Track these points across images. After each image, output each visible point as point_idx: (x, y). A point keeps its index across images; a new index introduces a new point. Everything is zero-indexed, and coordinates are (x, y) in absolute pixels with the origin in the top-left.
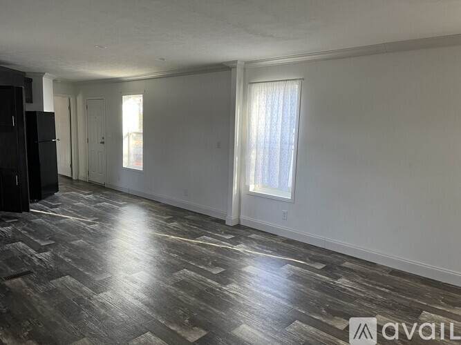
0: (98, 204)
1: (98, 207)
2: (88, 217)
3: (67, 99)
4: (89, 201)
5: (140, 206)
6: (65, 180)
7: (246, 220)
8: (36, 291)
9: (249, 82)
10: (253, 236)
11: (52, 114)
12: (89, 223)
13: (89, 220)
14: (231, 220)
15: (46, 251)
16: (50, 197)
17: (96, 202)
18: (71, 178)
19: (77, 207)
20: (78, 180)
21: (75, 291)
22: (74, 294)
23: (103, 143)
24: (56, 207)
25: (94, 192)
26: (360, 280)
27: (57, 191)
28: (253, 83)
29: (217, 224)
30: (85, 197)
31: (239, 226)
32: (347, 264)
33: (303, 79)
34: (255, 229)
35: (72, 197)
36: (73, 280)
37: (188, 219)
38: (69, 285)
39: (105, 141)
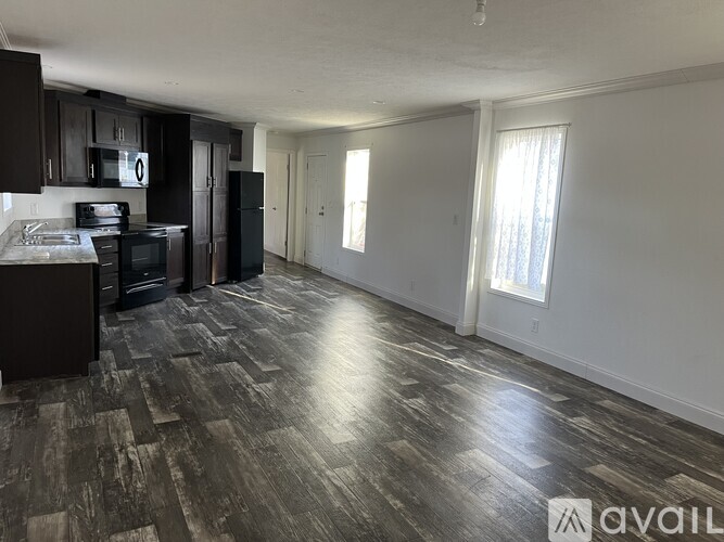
0: (303, 293)
1: (302, 296)
2: (285, 305)
3: (286, 156)
4: (295, 288)
5: (353, 299)
6: (277, 261)
7: (485, 329)
8: (197, 372)
9: (497, 131)
10: (485, 351)
11: (261, 175)
12: (282, 312)
13: (284, 309)
14: (464, 326)
15: (224, 335)
16: (253, 280)
17: (302, 290)
18: (285, 260)
19: (278, 293)
20: (293, 263)
21: (237, 378)
22: (234, 380)
23: (322, 214)
24: (254, 290)
25: (305, 278)
26: (611, 423)
27: (262, 272)
28: (500, 131)
29: (442, 331)
30: (292, 282)
31: (474, 338)
32: (607, 403)
33: (569, 125)
34: (490, 342)
35: (277, 282)
36: (239, 367)
37: (405, 321)
38: (233, 371)
39: (324, 211)
